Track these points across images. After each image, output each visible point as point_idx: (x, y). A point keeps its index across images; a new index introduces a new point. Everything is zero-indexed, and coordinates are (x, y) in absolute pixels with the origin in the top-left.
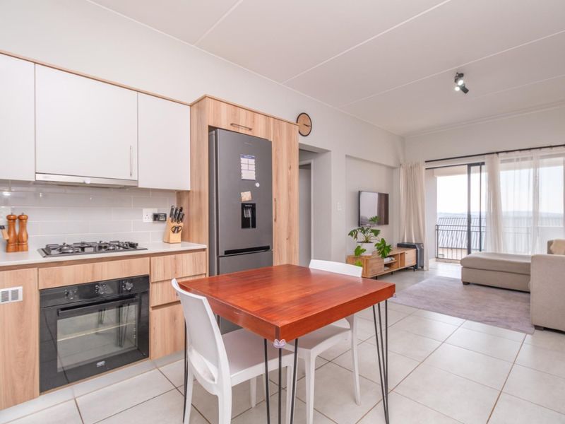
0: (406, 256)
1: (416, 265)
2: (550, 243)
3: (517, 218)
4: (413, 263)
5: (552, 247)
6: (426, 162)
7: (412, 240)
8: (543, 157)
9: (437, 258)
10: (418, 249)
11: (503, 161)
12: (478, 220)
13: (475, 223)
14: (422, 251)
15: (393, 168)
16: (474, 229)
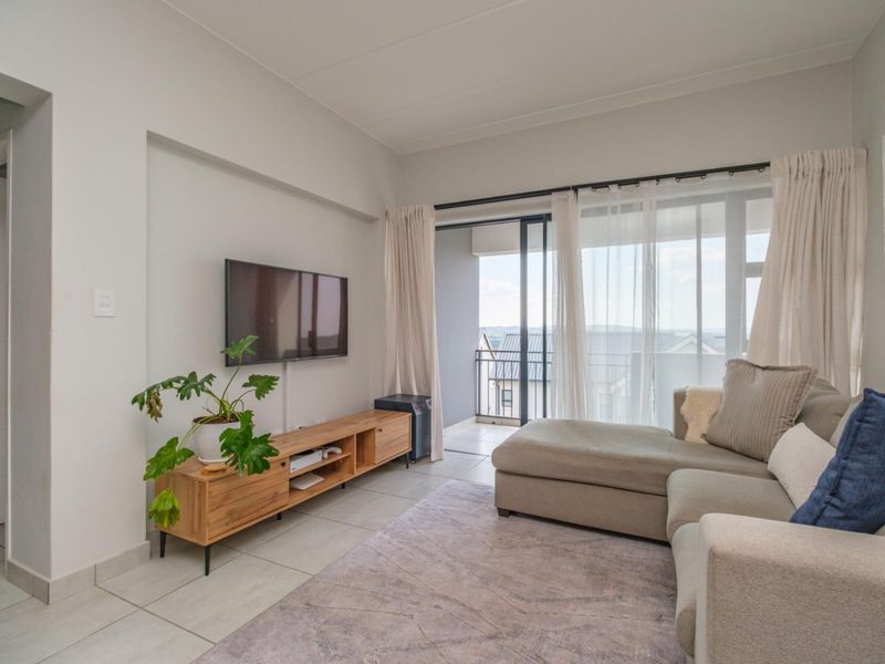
0: (379, 438)
1: (412, 453)
2: (679, 398)
3: (614, 336)
4: (406, 448)
5: (684, 408)
6: (438, 207)
7: (410, 387)
8: (663, 204)
9: (478, 415)
10: (418, 413)
11: (585, 213)
12: (541, 337)
13: (535, 344)
14: (427, 414)
15: (370, 220)
16: (534, 357)
